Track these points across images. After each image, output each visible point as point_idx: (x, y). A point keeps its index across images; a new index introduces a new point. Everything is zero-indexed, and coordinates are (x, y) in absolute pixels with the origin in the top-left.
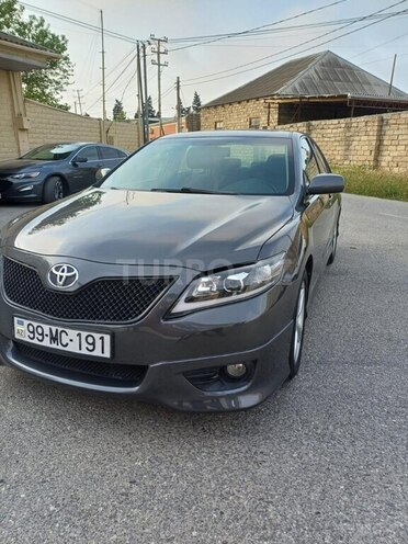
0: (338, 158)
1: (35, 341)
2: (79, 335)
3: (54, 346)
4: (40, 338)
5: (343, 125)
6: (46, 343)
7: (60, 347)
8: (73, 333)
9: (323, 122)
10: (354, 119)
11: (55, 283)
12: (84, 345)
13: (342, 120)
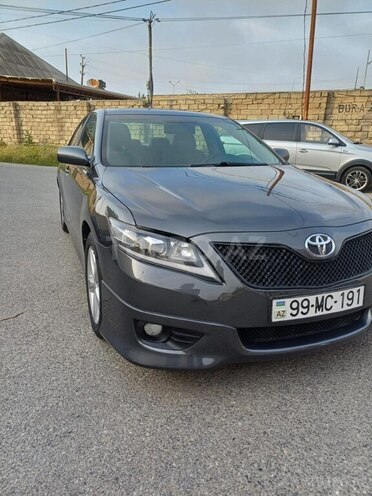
0: (54, 138)
1: (300, 316)
2: (343, 294)
3: (319, 313)
4: (305, 311)
5: (53, 108)
6: (312, 313)
7: (325, 312)
8: (337, 295)
9: (31, 103)
10: (62, 103)
11: (318, 253)
12: (346, 301)
13: (51, 103)
